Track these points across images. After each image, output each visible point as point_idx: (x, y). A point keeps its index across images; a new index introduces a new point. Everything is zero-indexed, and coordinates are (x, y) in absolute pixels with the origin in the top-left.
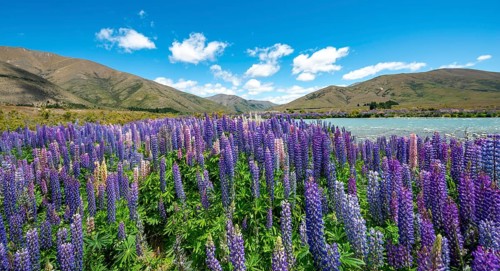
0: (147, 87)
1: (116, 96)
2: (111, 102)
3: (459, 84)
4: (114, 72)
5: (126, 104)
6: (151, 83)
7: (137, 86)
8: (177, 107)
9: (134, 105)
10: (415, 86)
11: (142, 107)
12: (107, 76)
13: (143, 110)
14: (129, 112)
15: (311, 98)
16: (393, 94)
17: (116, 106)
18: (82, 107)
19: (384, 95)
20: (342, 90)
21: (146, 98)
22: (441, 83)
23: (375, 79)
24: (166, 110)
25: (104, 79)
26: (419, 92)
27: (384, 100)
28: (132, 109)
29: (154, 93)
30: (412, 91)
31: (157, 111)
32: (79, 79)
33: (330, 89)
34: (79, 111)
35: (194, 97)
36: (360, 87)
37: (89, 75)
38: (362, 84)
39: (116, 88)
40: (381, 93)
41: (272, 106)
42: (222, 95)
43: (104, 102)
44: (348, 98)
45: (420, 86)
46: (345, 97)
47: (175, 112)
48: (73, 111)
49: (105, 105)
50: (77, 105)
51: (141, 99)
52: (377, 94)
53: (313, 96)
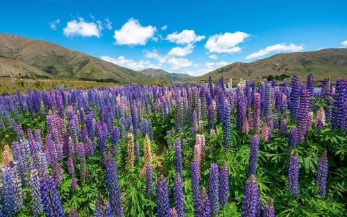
0: (93, 62)
1: (70, 70)
2: (66, 74)
3: (342, 61)
4: (67, 51)
5: (78, 76)
6: (95, 59)
7: (85, 62)
8: (117, 78)
9: (85, 76)
10: (305, 63)
11: (90, 78)
12: (62, 54)
13: (90, 80)
14: (82, 82)
15: (221, 72)
16: (286, 69)
17: (71, 77)
18: (46, 78)
19: (279, 70)
20: (245, 65)
21: (93, 71)
22: (327, 60)
23: (273, 57)
24: (109, 81)
25: (60, 56)
26: (307, 67)
27: (279, 74)
28: (83, 79)
29: (99, 67)
30: (302, 67)
31: (102, 81)
32: (41, 56)
33: (236, 65)
34: (45, 80)
35: (129, 70)
36: (260, 63)
37: (48, 53)
38: (262, 61)
39: (70, 64)
40: (277, 68)
41: (189, 79)
42: (151, 69)
43: (61, 74)
44: (250, 72)
45: (309, 63)
46: (247, 71)
47: (116, 82)
48: (41, 80)
49: (62, 76)
50: (41, 76)
51: (89, 72)
52: (273, 69)
53: (222, 70)
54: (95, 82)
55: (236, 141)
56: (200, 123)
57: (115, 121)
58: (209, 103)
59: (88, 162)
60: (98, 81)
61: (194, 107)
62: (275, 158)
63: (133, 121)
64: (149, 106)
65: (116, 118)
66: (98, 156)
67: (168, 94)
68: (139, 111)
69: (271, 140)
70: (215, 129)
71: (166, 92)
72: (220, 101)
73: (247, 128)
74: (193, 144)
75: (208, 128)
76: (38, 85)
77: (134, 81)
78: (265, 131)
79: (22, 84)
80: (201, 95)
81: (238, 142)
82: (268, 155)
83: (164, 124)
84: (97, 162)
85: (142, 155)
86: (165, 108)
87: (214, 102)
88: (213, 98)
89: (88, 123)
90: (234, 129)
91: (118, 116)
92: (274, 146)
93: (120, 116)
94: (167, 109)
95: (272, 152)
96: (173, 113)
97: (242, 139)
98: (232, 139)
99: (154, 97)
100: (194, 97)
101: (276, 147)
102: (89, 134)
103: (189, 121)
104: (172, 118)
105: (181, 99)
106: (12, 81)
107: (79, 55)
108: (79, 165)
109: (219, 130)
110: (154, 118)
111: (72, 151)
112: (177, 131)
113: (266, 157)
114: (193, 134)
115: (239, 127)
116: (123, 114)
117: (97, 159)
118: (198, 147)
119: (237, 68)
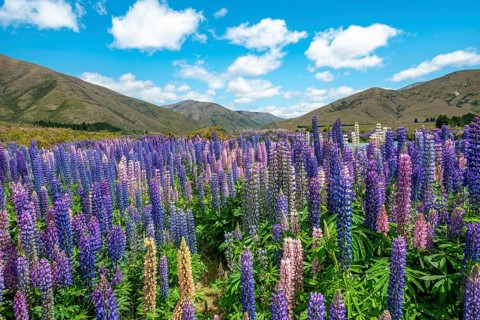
0: (65, 86)
1: (12, 102)
2: (4, 112)
4: (6, 61)
5: (30, 115)
6: (69, 80)
7: (47, 85)
8: (117, 121)
9: (45, 117)
11: (58, 121)
13: (58, 125)
14: (40, 129)
15: (339, 109)
16: (475, 103)
17: (14, 119)
19: (459, 105)
20: (390, 95)
21: (64, 106)
23: (447, 78)
27: (460, 113)
28: (42, 124)
29: (77, 97)
31: (84, 127)
33: (370, 93)
35: (145, 104)
36: (420, 91)
39: (12, 89)
40: (455, 101)
41: (274, 122)
42: (191, 103)
44: (400, 109)
46: (394, 106)
47: (115, 130)
51: (54, 108)
52: (448, 102)
53: (343, 105)
54: (70, 130)
55: (363, 251)
56: (290, 217)
57: (115, 213)
58: (312, 173)
59: (59, 302)
60: (75, 127)
61: (281, 182)
62: (442, 283)
63: (155, 212)
64: (188, 182)
65: (118, 207)
66: (80, 286)
67: (229, 156)
68: (166, 193)
69: (433, 247)
70: (323, 227)
71: (225, 152)
72: (333, 171)
73: (385, 224)
74: (277, 257)
75: (308, 224)
77: (155, 128)
78: (421, 231)
80: (295, 159)
81: (368, 255)
82: (427, 278)
83: (220, 220)
84: (76, 300)
85: (172, 285)
86: (221, 184)
87: (322, 173)
88: (320, 163)
89: (61, 218)
90: (360, 226)
91: (122, 203)
92: (438, 259)
93: (126, 203)
94: (227, 188)
95: (435, 271)
96: (238, 195)
97: (375, 246)
98: (355, 247)
99: (197, 163)
100: (280, 162)
101: (442, 262)
102: (61, 241)
103: (271, 212)
104: (236, 205)
105: (254, 167)
107: (33, 71)
108: (38, 309)
109: (331, 229)
110: (199, 205)
111: (25, 277)
112: (247, 233)
113: (422, 283)
114: (279, 238)
115: (370, 223)
116: (132, 199)
117: (79, 293)
118: (287, 263)
119: (373, 102)
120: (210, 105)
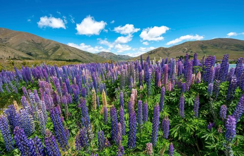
0: (63, 48)
1: (46, 53)
2: (44, 56)
3: (225, 46)
4: (43, 39)
5: (52, 57)
6: (64, 45)
7: (57, 47)
8: (80, 59)
9: (57, 58)
10: (203, 47)
12: (39, 42)
13: (61, 60)
14: (56, 61)
15: (150, 54)
16: (192, 52)
17: (47, 59)
18: (30, 59)
20: (166, 49)
21: (63, 54)
22: (216, 46)
23: (183, 44)
24: (74, 61)
25: (38, 44)
26: (204, 50)
28: (56, 60)
29: (67, 51)
30: (201, 50)
31: (70, 61)
32: (24, 43)
33: (160, 49)
34: (29, 61)
35: (89, 53)
36: (175, 48)
37: (29, 41)
38: (176, 46)
39: (46, 49)
40: (186, 51)
41: (129, 58)
42: (103, 52)
43: (40, 56)
44: (169, 54)
45: (206, 47)
46: (167, 53)
47: (80, 61)
48: (27, 61)
49: (41, 58)
50: (26, 58)
51: (60, 55)
52: (183, 52)
53: (151, 53)
54: (65, 62)
55: (154, 92)
56: (134, 83)
57: (83, 85)
58: (140, 71)
59: (69, 108)
60: (67, 61)
61: (131, 74)
62: (174, 99)
63: (94, 84)
64: (104, 76)
65: (83, 83)
66: (75, 104)
67: (115, 68)
68: (97, 79)
69: (173, 90)
70: (143, 85)
71: (114, 67)
72: (146, 70)
73: (160, 85)
74: (130, 95)
75: (138, 86)
76: (24, 64)
77: (92, 61)
78: (170, 86)
79: (13, 64)
80: (136, 68)
81: (155, 93)
82: (171, 98)
83: (114, 86)
84: (74, 107)
85: (100, 104)
86: (113, 76)
87: (143, 71)
88: (143, 68)
89: (68, 85)
90: (153, 85)
91: (84, 82)
92: (174, 93)
93: (86, 82)
94: (115, 77)
95: (173, 97)
96: (119, 79)
97: (157, 90)
98: (152, 90)
99: (107, 70)
100: (131, 68)
101: (175, 94)
102: (68, 91)
103: (128, 82)
104: (118, 82)
105: (123, 70)
106: (5, 62)
107: (52, 43)
108: (64, 110)
109: (145, 86)
110: (107, 83)
111: (59, 101)
112: (121, 89)
113: (170, 100)
114: (131, 90)
115: (156, 84)
117: (74, 105)
118: (133, 95)
119: (160, 52)
120: (110, 53)
